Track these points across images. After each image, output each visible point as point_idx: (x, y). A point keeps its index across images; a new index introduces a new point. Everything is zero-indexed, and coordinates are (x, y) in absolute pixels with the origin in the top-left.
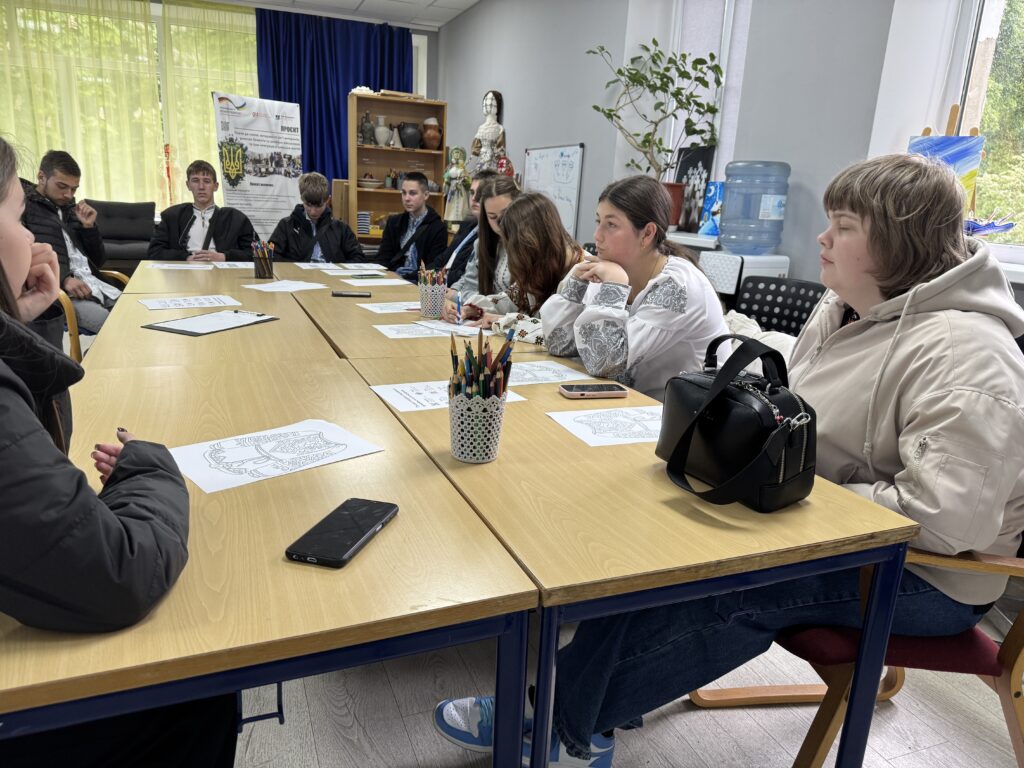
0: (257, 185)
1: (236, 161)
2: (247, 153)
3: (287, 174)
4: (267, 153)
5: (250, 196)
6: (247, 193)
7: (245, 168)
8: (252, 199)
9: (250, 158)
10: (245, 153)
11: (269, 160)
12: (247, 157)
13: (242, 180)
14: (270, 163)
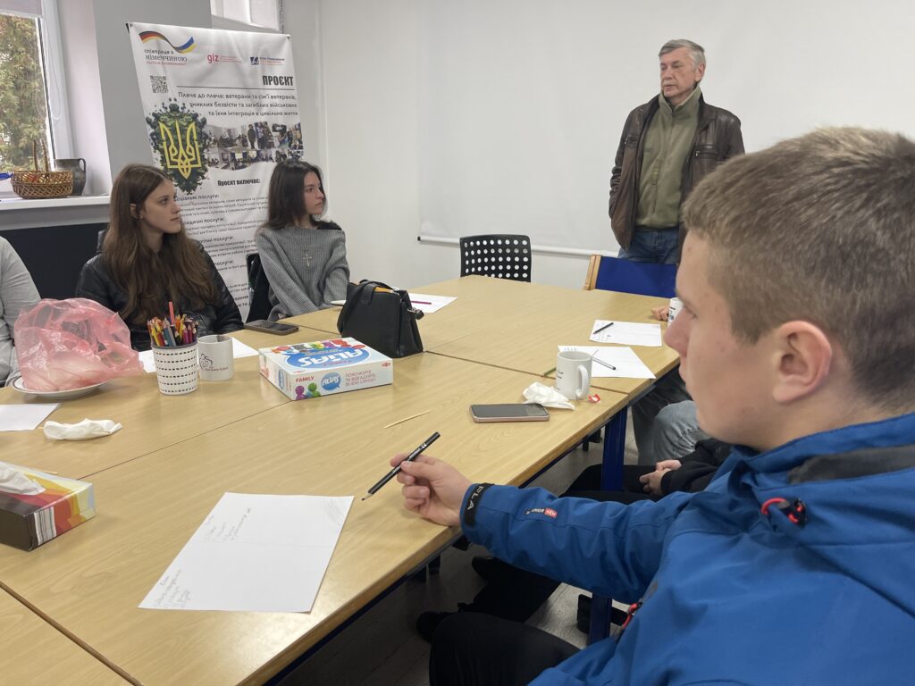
0: (232, 183)
1: (189, 146)
3: (281, 159)
4: (242, 127)
5: (221, 204)
6: (214, 199)
7: (206, 157)
8: (224, 209)
9: (213, 138)
10: (204, 130)
11: (247, 138)
12: (207, 137)
13: (203, 178)
14: (249, 143)
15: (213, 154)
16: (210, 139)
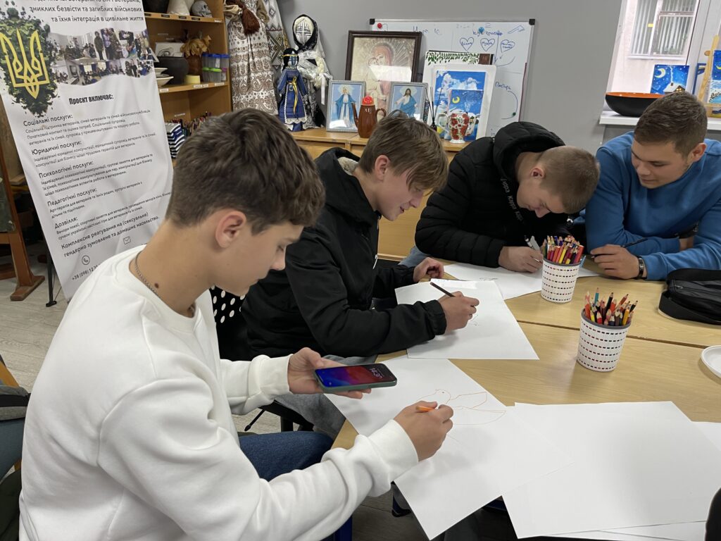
0: (84, 100)
1: (34, 59)
2: (50, 39)
3: (131, 70)
4: (88, 34)
5: (75, 126)
6: (68, 120)
7: (54, 71)
8: (79, 131)
9: (59, 49)
10: (48, 39)
11: (95, 47)
12: (52, 48)
13: (53, 96)
14: (97, 53)
15: (61, 67)
16: (56, 50)
